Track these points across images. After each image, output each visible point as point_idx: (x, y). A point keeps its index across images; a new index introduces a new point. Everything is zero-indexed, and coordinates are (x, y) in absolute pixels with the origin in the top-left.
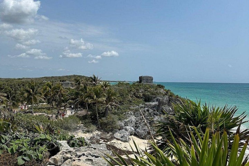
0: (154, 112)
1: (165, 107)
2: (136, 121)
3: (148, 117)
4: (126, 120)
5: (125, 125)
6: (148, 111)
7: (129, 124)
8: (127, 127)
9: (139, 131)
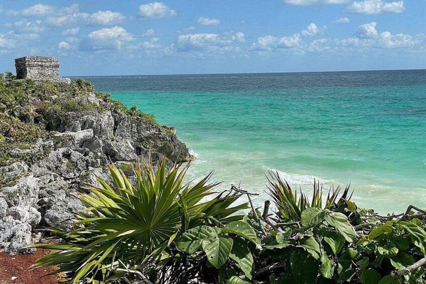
0: (87, 157)
1: (114, 142)
2: (41, 188)
3: (72, 175)
4: (11, 189)
5: (8, 203)
6: (67, 156)
7: (20, 198)
8: (18, 208)
9: (56, 214)
